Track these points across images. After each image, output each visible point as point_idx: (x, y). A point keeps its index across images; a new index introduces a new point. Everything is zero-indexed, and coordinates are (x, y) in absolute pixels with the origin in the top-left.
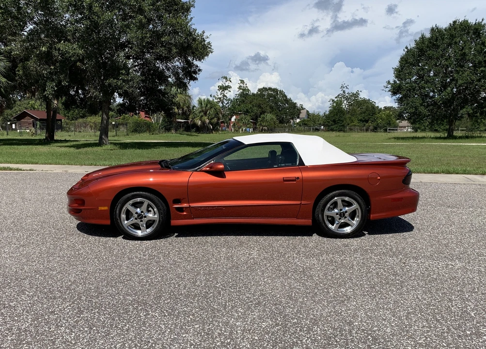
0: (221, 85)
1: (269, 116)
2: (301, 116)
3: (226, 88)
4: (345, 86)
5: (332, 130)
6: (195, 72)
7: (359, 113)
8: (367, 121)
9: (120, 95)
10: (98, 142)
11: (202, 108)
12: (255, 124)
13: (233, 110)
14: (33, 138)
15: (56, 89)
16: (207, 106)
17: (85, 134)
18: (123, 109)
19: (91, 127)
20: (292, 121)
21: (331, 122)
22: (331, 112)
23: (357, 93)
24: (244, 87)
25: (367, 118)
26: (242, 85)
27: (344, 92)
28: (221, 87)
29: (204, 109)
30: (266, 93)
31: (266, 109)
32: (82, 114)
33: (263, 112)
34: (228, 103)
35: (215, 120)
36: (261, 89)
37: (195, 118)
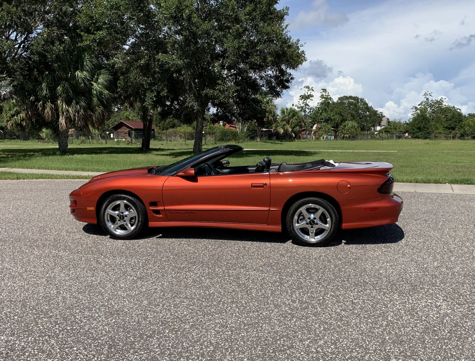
0: (303, 94)
1: (350, 124)
2: (382, 124)
3: (309, 97)
4: (428, 93)
5: (417, 137)
6: (288, 81)
7: (443, 120)
8: (454, 129)
9: (214, 105)
10: (192, 150)
11: (285, 116)
12: (336, 132)
13: (314, 119)
14: (129, 146)
15: (155, 99)
16: (290, 115)
17: (176, 142)
18: (216, 119)
19: (181, 136)
20: (373, 128)
21: (416, 130)
22: (415, 119)
23: (440, 100)
24: (326, 96)
25: (453, 125)
26: (324, 94)
27: (427, 99)
28: (303, 96)
29: (287, 117)
30: (346, 102)
31: (347, 117)
32: (172, 124)
33: (343, 120)
34: (310, 112)
35: (297, 128)
36: (342, 98)
37: (277, 126)
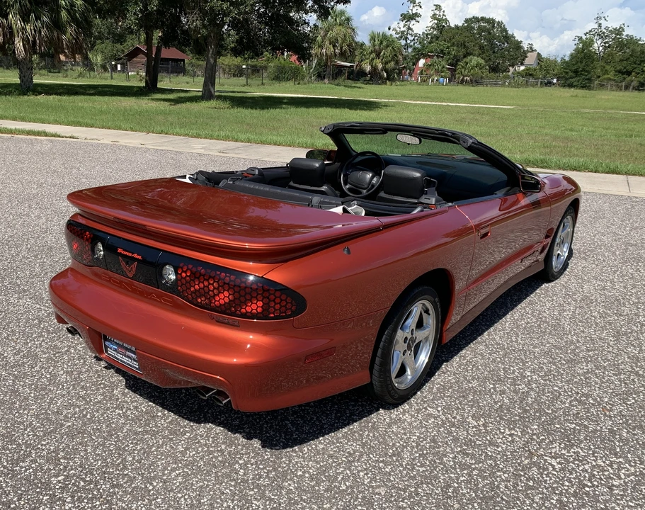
0: (406, 13)
1: (475, 60)
2: (526, 62)
3: (413, 17)
4: (602, 15)
5: (571, 86)
7: (617, 59)
8: (629, 73)
11: (374, 46)
12: (453, 71)
13: (420, 50)
16: (382, 43)
20: (511, 69)
21: (570, 74)
22: (572, 57)
23: (620, 28)
24: (440, 16)
25: (629, 68)
26: (438, 13)
27: (600, 25)
28: (405, 15)
29: (377, 47)
30: (475, 26)
31: (473, 50)
34: (414, 39)
35: (392, 65)
36: (470, 19)
37: (362, 61)
